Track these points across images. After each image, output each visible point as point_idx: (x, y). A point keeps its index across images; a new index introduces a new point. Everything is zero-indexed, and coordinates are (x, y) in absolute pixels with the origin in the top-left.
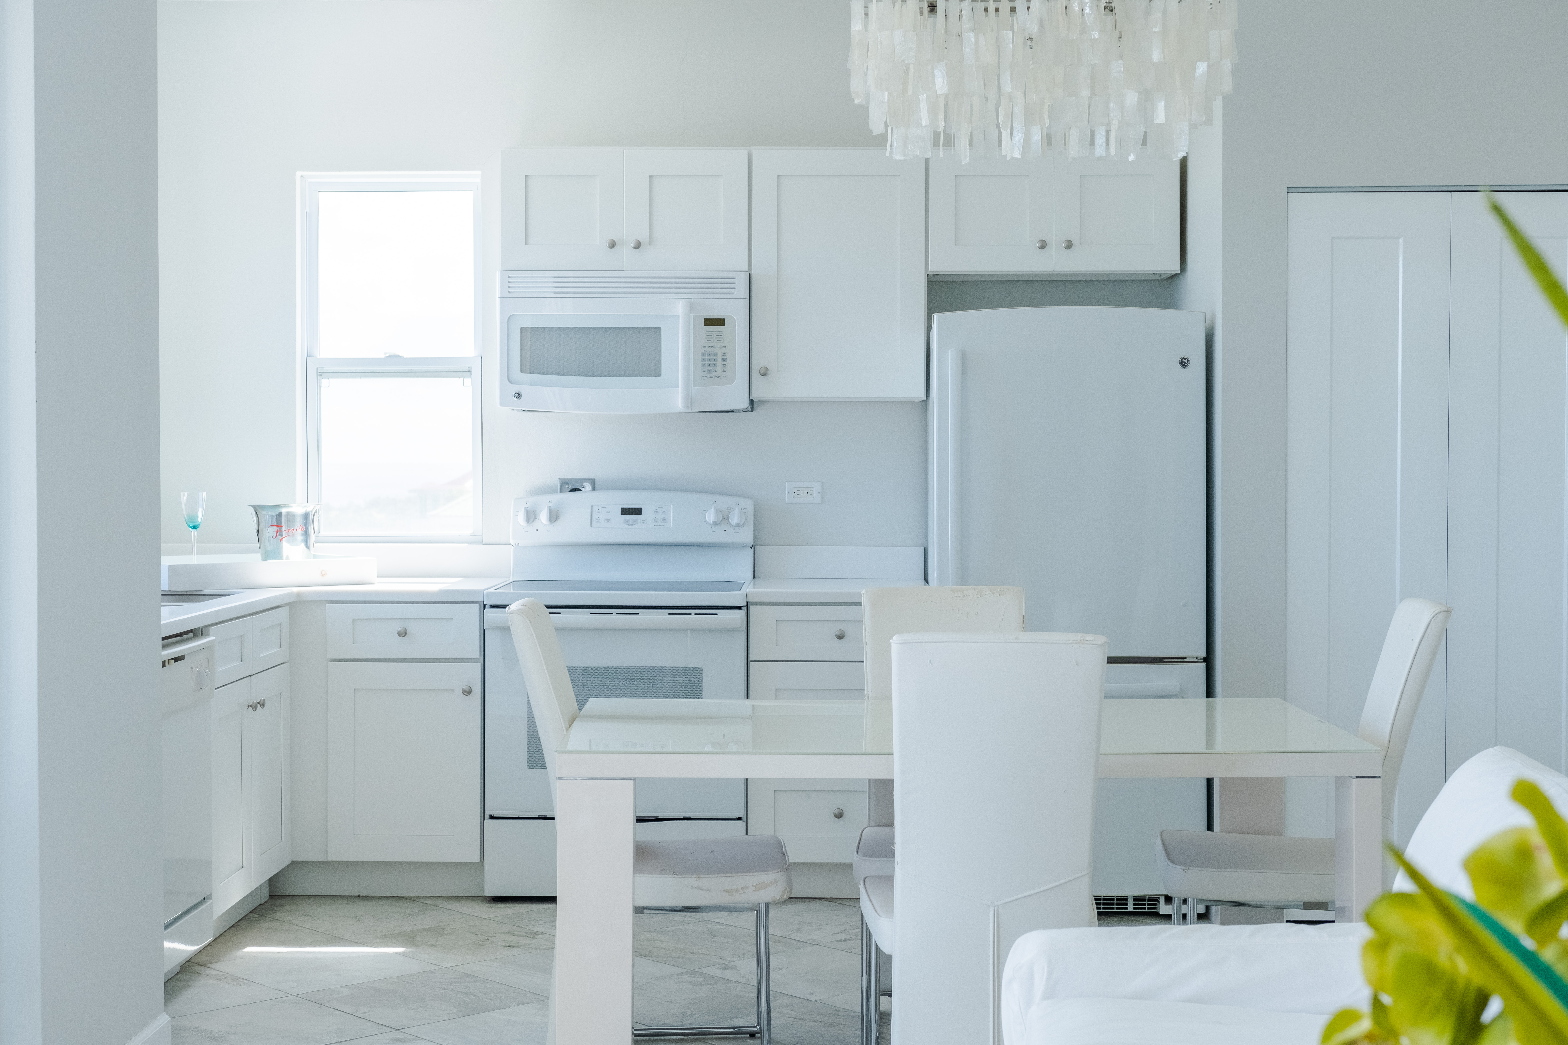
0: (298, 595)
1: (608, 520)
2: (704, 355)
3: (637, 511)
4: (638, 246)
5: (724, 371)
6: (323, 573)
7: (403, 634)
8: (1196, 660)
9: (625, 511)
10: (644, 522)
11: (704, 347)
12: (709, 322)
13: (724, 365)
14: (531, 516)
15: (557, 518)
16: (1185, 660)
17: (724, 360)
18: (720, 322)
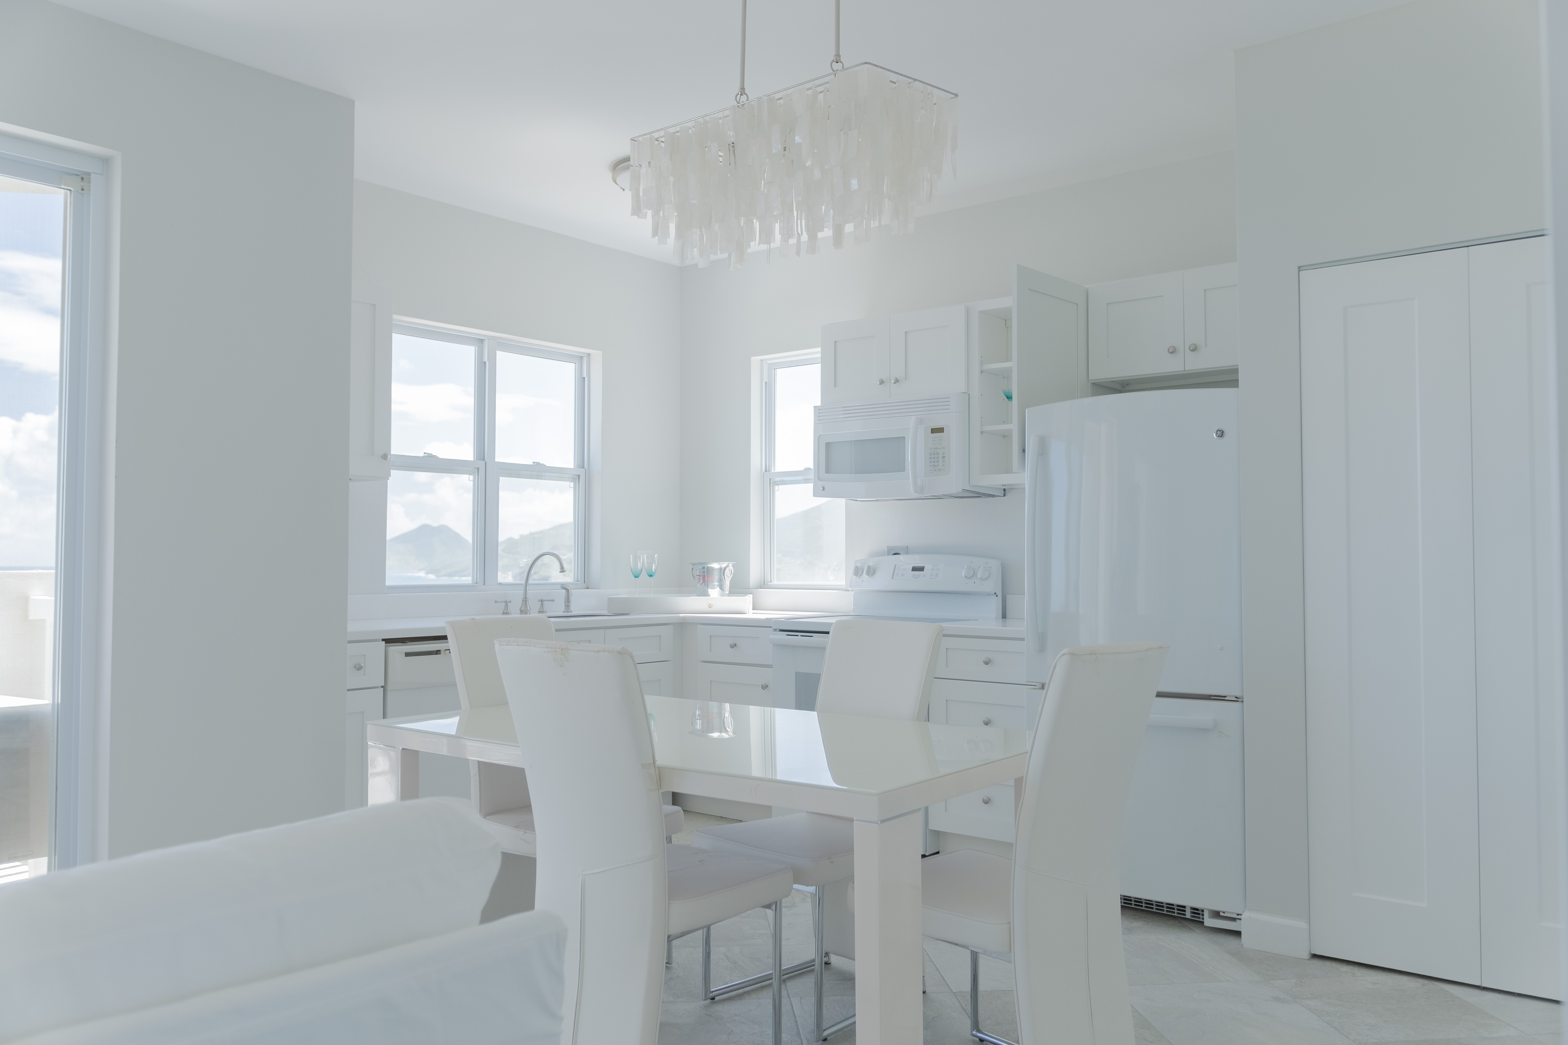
0: (684, 618)
1: (903, 575)
2: (931, 454)
3: (921, 569)
4: (897, 381)
5: (944, 465)
6: (710, 606)
7: (734, 646)
8: (1236, 699)
9: (915, 569)
10: (924, 576)
11: (931, 449)
12: (934, 431)
13: (944, 461)
14: (858, 572)
15: (874, 573)
16: (1226, 699)
17: (944, 457)
18: (940, 430)
